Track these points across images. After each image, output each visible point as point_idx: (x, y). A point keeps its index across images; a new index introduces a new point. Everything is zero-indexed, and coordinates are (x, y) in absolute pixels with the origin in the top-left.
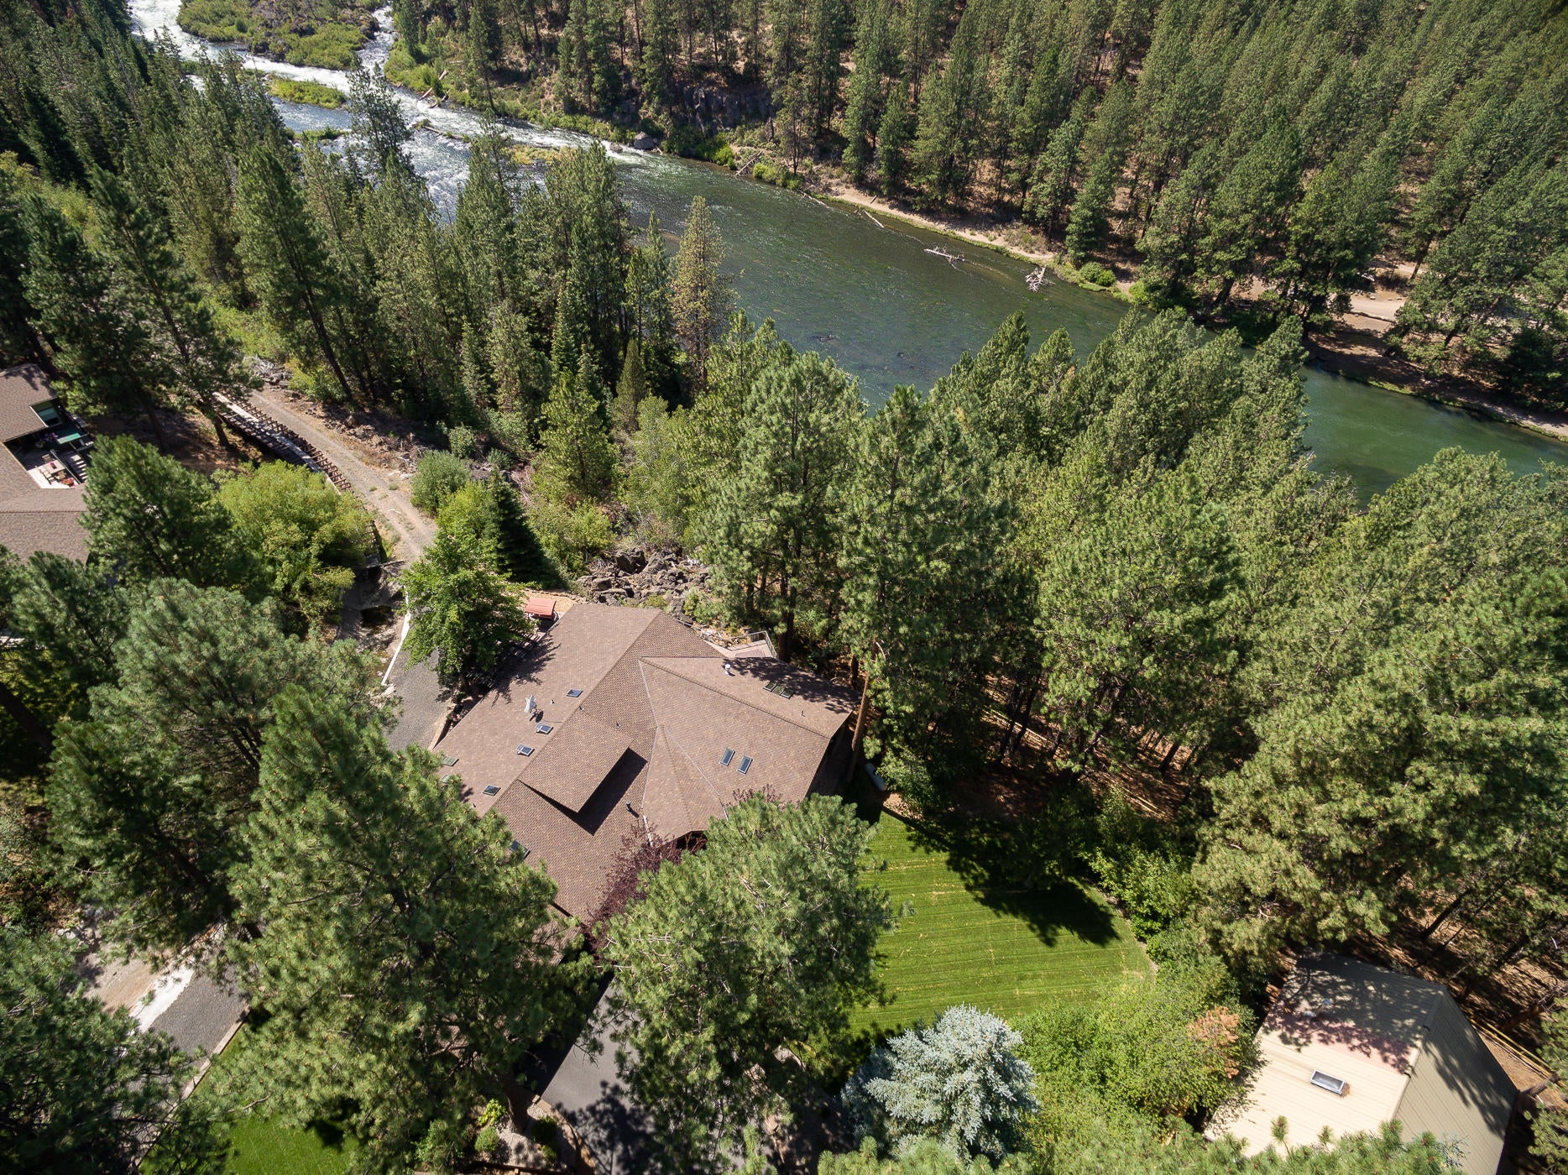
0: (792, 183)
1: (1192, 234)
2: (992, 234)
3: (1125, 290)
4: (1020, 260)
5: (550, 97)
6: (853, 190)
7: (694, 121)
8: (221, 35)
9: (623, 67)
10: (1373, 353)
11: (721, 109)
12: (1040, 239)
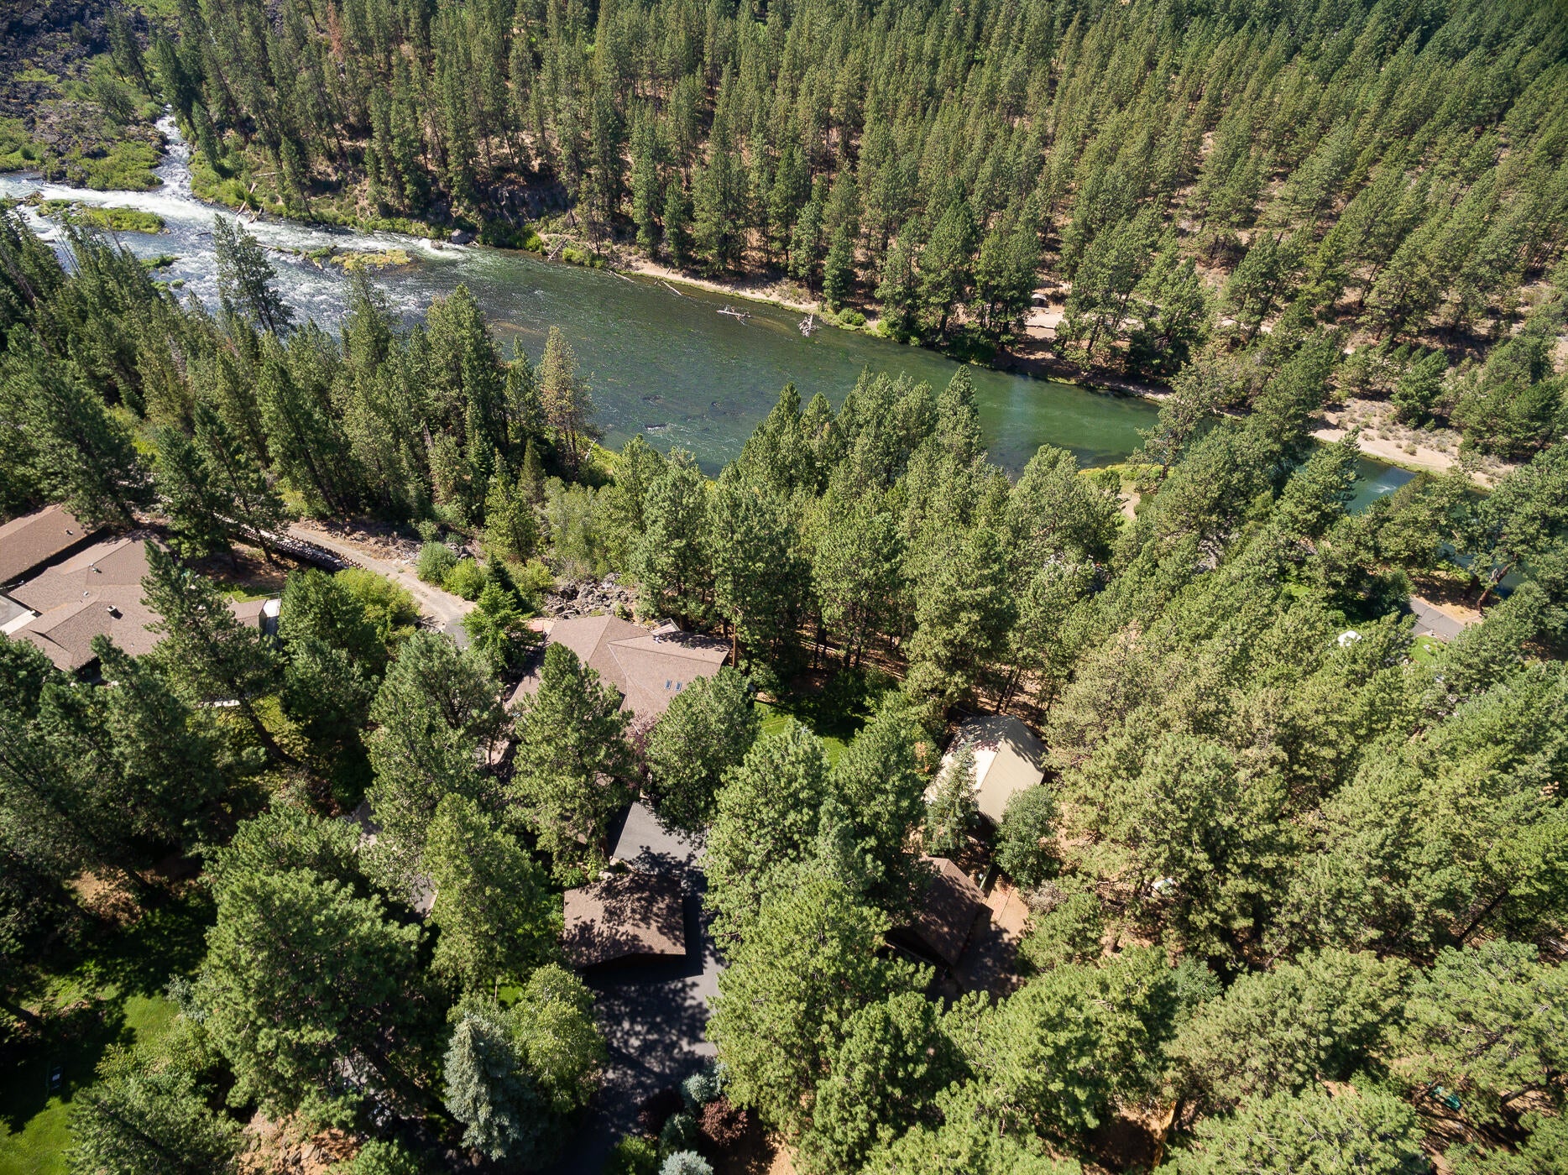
0: (598, 263)
1: (912, 283)
2: (768, 291)
3: (875, 327)
4: (792, 312)
5: (364, 203)
6: (650, 264)
7: (502, 216)
8: (9, 166)
9: (429, 172)
10: (1049, 356)
11: (524, 203)
12: (805, 291)
